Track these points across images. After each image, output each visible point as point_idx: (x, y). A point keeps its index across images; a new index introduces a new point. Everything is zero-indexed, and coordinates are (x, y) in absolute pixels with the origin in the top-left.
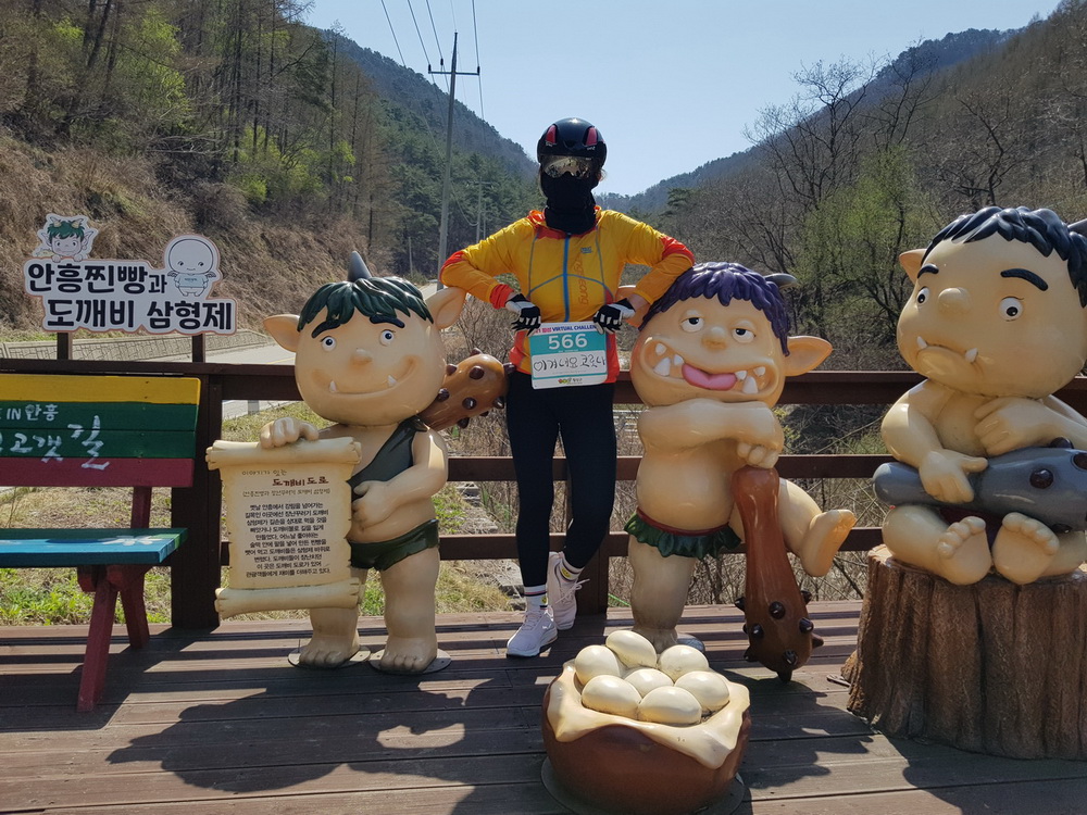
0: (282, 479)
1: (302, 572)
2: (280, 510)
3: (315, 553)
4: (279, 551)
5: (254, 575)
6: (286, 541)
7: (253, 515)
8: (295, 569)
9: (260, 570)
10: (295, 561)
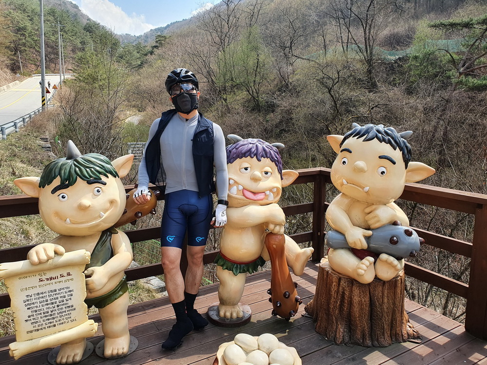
0: (44, 278)
1: (60, 324)
2: (44, 295)
3: (67, 313)
4: (46, 316)
5: (31, 332)
6: (49, 310)
7: (28, 300)
8: (56, 323)
9: (35, 328)
10: (55, 319)
